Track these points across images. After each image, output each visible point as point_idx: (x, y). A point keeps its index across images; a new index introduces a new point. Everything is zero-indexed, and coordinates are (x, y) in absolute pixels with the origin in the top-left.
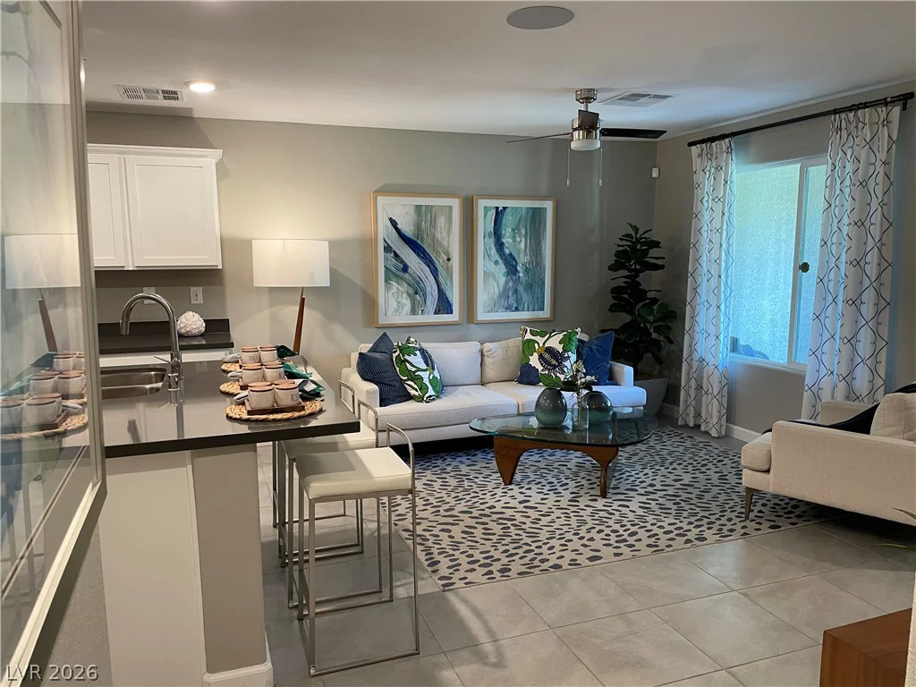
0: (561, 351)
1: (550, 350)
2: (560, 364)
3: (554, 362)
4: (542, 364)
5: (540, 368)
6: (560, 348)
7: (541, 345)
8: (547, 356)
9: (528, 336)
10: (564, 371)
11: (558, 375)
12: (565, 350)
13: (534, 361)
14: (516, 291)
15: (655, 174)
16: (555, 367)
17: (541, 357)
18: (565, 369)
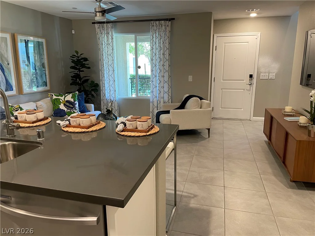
0: (73, 101)
1: (67, 101)
2: (74, 106)
3: (72, 106)
4: (66, 108)
5: (66, 109)
6: (72, 100)
7: (63, 100)
8: (67, 104)
9: (54, 97)
10: (76, 109)
11: (74, 111)
12: (75, 101)
13: (62, 107)
14: (37, 78)
15: (73, 32)
16: (72, 108)
17: (65, 105)
18: (76, 108)
